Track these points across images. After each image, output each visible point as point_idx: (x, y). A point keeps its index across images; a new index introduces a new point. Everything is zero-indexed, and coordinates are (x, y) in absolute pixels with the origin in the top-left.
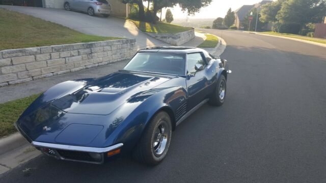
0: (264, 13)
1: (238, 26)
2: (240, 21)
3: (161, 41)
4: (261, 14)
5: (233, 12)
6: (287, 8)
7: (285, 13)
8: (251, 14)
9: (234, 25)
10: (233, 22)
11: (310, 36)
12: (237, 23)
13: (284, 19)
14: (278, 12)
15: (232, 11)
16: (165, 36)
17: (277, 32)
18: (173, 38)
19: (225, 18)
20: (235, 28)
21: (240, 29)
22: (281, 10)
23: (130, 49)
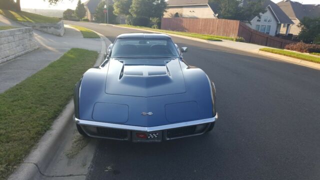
0: (117, 7)
1: (89, 18)
2: (91, 13)
3: (41, 31)
4: (115, 8)
5: (83, 4)
6: (138, 4)
7: (136, 8)
8: (105, 7)
9: (86, 18)
10: (84, 15)
11: (154, 28)
12: (88, 15)
13: (136, 13)
14: (131, 6)
15: (81, 3)
16: (45, 25)
17: (131, 25)
18: (55, 28)
19: (76, 10)
20: (87, 20)
21: (92, 21)
22: (133, 5)
23: (30, 40)
